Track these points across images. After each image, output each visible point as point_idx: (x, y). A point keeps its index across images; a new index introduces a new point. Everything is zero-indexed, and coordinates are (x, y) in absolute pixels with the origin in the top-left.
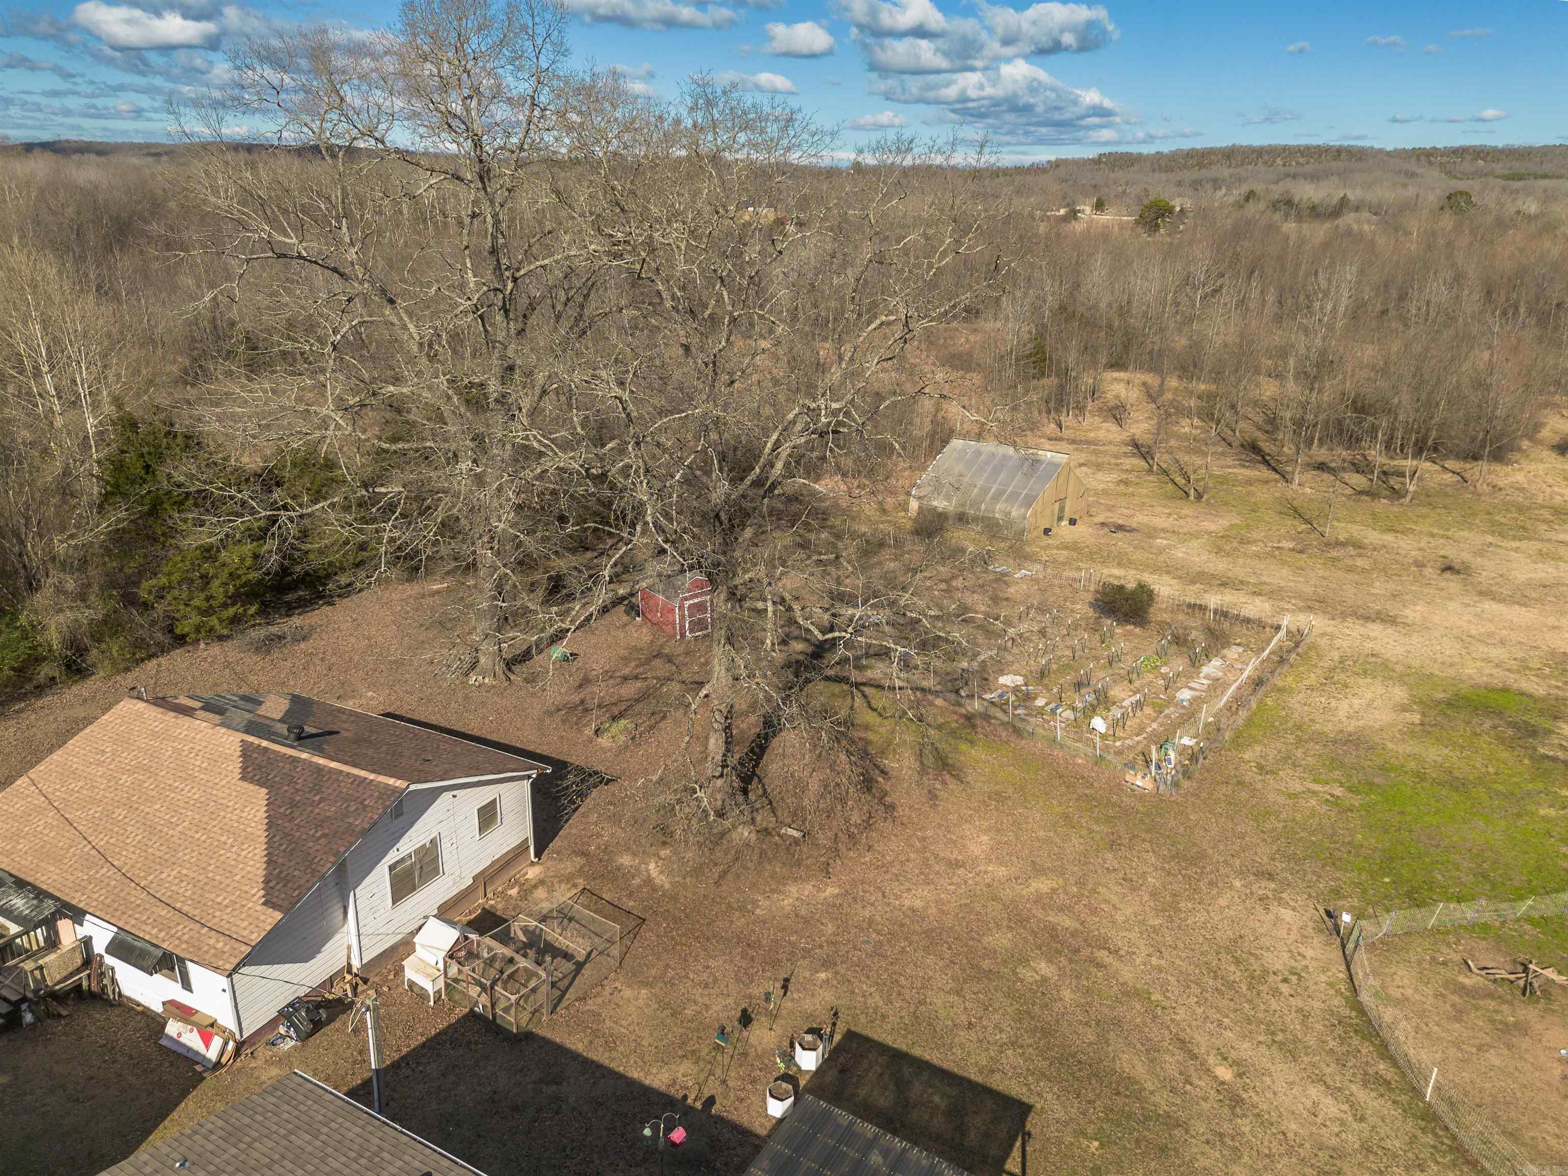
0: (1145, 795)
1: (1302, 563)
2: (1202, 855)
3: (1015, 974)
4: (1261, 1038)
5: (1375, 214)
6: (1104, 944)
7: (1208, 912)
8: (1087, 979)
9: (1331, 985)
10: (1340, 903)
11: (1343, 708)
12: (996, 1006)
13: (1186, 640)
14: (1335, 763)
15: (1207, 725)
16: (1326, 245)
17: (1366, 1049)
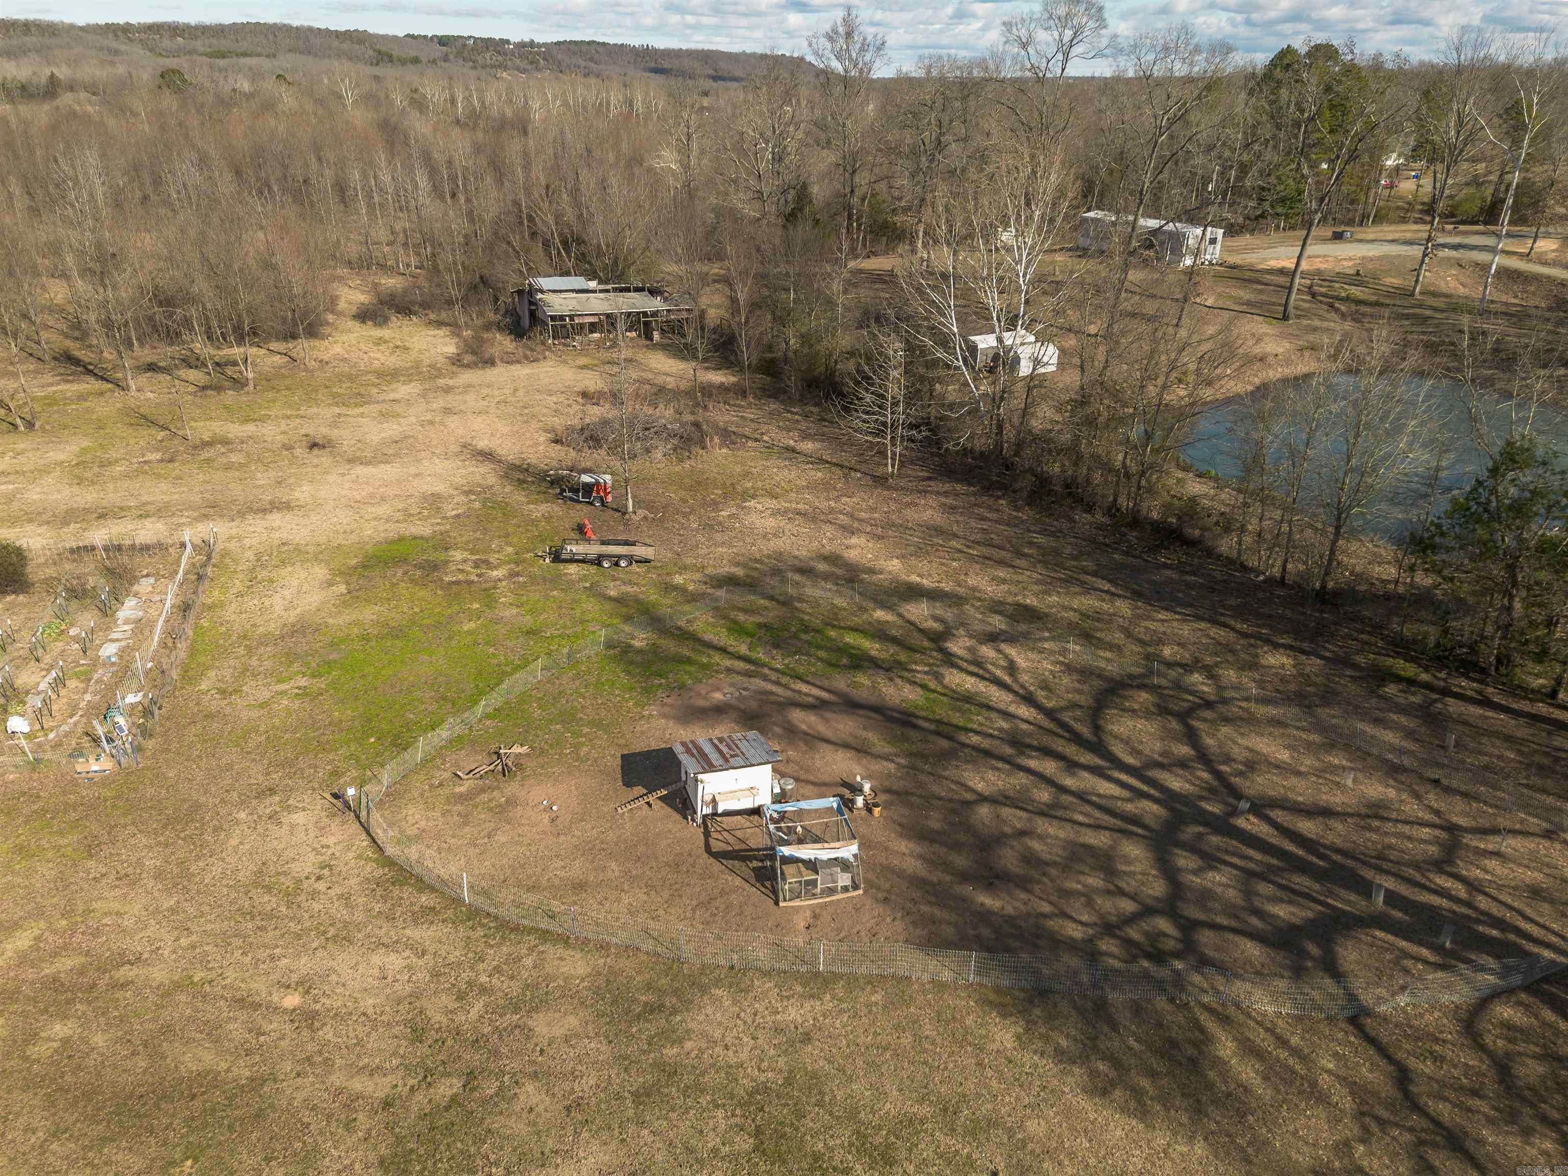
0: (108, 777)
1: (177, 472)
2: (197, 807)
3: (26, 1059)
4: (315, 945)
5: (94, 94)
6: (122, 959)
7: (223, 860)
8: (116, 1008)
9: (359, 857)
10: (342, 781)
11: (277, 602)
12: (16, 1109)
13: (85, 591)
14: (291, 657)
15: (147, 673)
16: (53, 128)
17: (407, 892)
